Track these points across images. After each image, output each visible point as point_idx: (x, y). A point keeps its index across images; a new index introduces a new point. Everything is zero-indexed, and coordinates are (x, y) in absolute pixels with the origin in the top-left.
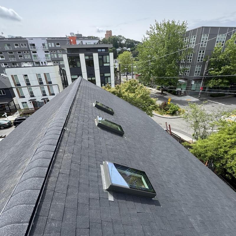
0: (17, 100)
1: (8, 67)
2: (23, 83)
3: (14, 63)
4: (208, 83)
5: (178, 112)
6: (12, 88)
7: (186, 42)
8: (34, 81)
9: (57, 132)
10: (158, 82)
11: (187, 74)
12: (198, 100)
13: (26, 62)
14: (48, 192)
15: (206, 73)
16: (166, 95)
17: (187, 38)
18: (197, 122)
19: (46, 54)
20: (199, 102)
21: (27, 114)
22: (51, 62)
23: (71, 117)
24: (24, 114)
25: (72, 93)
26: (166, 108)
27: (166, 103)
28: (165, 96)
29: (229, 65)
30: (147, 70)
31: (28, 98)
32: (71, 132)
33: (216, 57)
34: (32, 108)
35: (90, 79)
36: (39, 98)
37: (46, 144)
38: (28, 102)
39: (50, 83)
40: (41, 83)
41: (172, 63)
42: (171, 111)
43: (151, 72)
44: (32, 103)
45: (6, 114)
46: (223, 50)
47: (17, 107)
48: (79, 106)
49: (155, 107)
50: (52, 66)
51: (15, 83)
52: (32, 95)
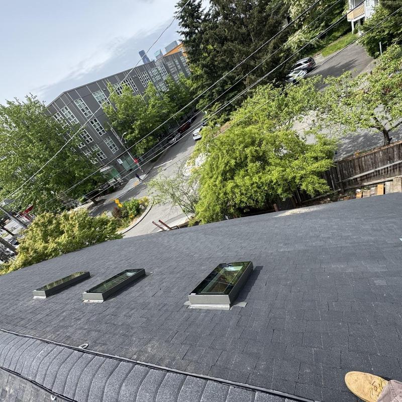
4: (136, 151)
5: (140, 206)
7: (60, 119)
10: (75, 194)
11: (103, 157)
12: (145, 175)
15: (123, 141)
16: (104, 200)
17: (57, 115)
18: (172, 195)
20: (148, 176)
26: (124, 214)
27: (116, 209)
28: (104, 204)
29: (137, 120)
30: (39, 191)
33: (116, 119)
41: (69, 156)
42: (134, 212)
43: (48, 190)
46: (115, 108)
49: (112, 224)
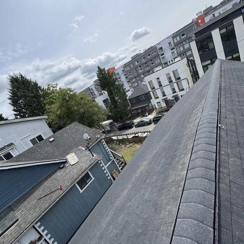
0: (154, 102)
1: (145, 76)
2: (157, 86)
3: (148, 71)
6: (150, 92)
8: (165, 82)
9: (211, 130)
13: (157, 67)
14: (222, 201)
19: (172, 51)
21: (162, 112)
22: (178, 57)
23: (223, 110)
24: (159, 112)
25: (214, 81)
31: (161, 98)
32: (229, 131)
34: (164, 107)
35: (230, 57)
36: (170, 96)
37: (203, 143)
38: (161, 102)
39: (179, 78)
40: (171, 81)
44: (164, 102)
45: (147, 113)
47: (154, 107)
48: (228, 96)
50: (179, 60)
51: (151, 87)
52: (164, 95)
